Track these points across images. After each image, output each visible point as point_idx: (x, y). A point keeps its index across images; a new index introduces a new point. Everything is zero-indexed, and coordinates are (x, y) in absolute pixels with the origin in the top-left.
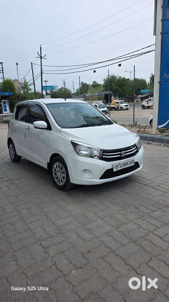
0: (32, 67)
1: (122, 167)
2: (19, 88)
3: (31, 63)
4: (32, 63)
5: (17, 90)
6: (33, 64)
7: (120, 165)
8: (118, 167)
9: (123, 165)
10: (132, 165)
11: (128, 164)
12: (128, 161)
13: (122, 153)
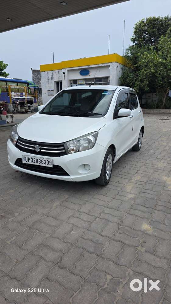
7: (32, 159)
8: (29, 160)
9: (36, 161)
10: (49, 166)
11: (42, 163)
12: (43, 159)
13: (36, 146)
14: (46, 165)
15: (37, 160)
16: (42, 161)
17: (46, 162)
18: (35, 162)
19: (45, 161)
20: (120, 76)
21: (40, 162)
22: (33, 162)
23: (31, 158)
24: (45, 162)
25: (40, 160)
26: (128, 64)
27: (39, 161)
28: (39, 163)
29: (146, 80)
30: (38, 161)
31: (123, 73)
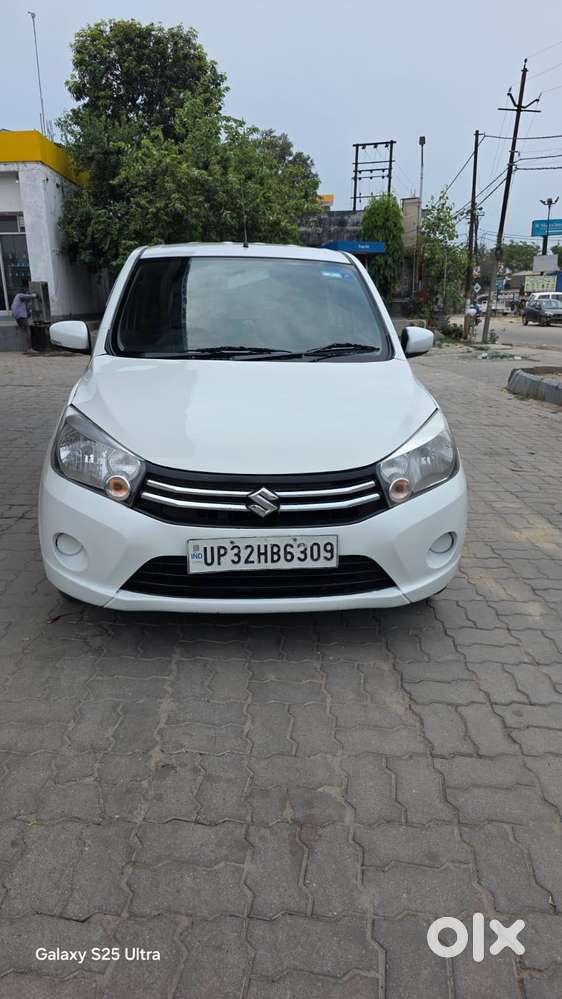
0: (476, 152)
1: (247, 561)
2: (418, 228)
3: (477, 132)
4: (477, 134)
5: (410, 235)
6: (480, 138)
7: (236, 551)
8: (220, 556)
9: (259, 554)
10: (321, 564)
11: (289, 557)
12: (291, 542)
13: (255, 495)
14: (309, 564)
15: (262, 551)
16: (289, 549)
17: (308, 552)
18: (255, 557)
19: (302, 549)
20: (59, 213)
21: (276, 557)
22: (243, 559)
23: (229, 546)
24: (304, 552)
25: (275, 550)
26: (77, 175)
27: (273, 553)
28: (273, 561)
29: (155, 233)
30: (265, 554)
31: (67, 205)
